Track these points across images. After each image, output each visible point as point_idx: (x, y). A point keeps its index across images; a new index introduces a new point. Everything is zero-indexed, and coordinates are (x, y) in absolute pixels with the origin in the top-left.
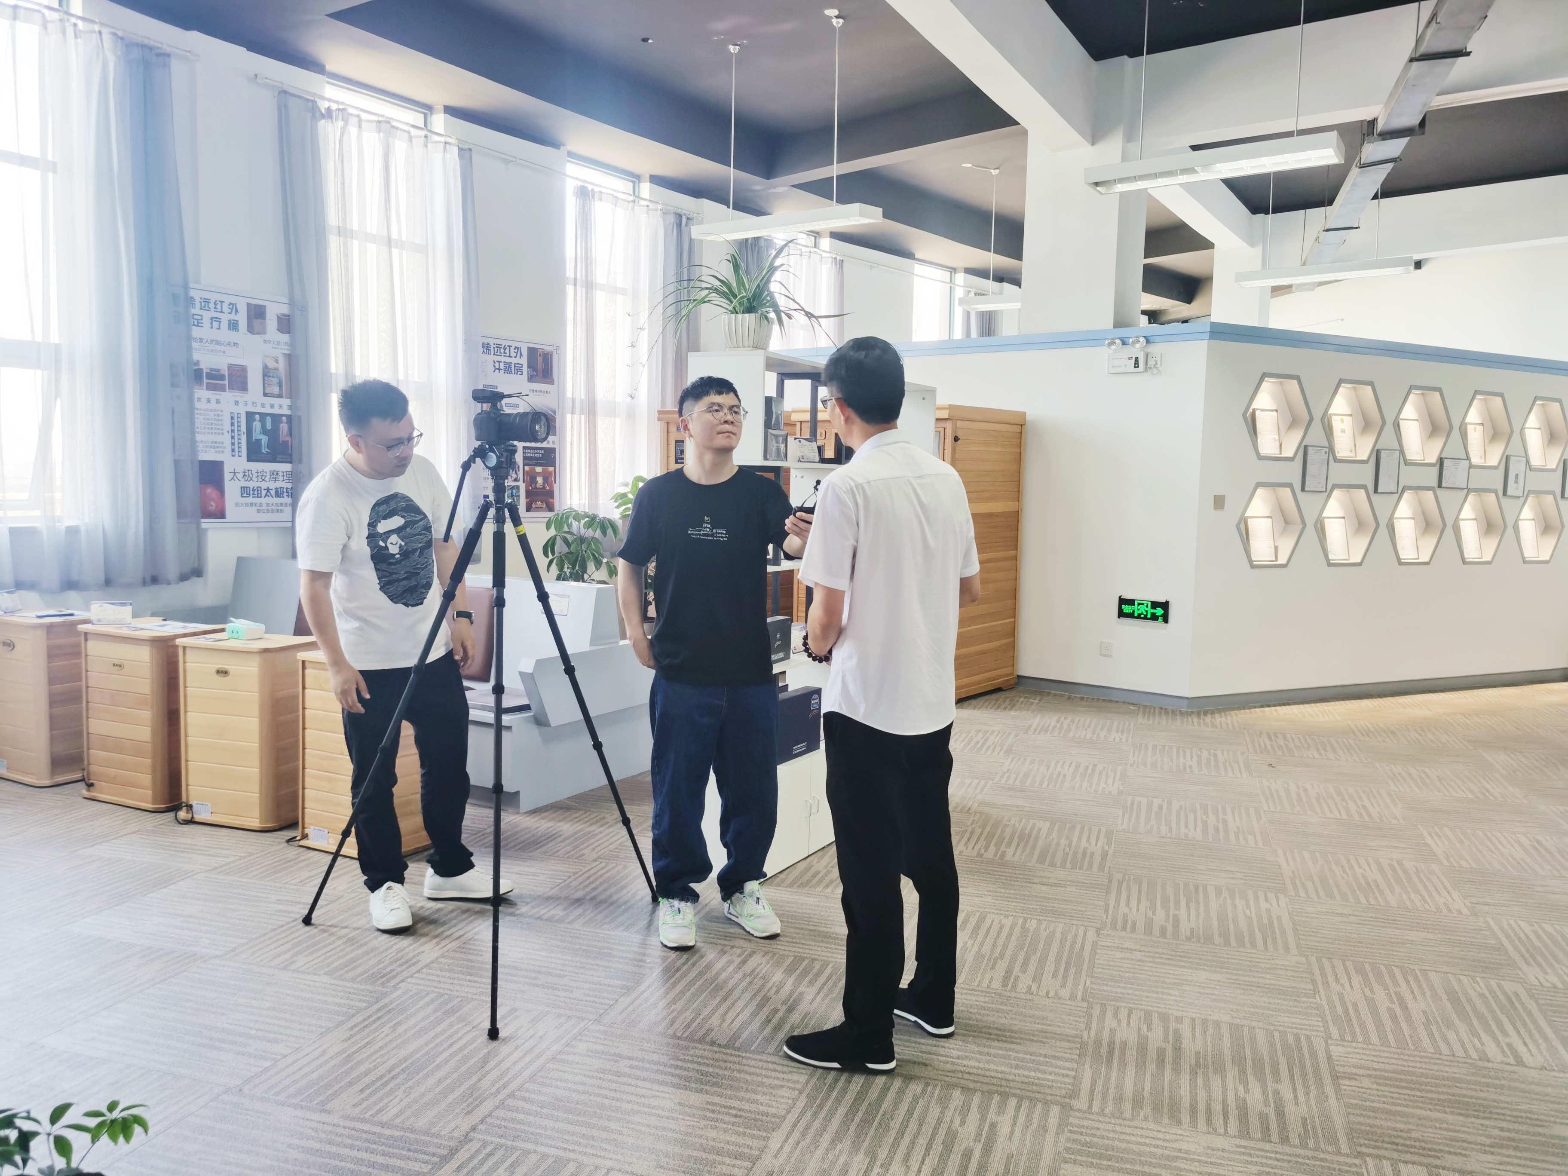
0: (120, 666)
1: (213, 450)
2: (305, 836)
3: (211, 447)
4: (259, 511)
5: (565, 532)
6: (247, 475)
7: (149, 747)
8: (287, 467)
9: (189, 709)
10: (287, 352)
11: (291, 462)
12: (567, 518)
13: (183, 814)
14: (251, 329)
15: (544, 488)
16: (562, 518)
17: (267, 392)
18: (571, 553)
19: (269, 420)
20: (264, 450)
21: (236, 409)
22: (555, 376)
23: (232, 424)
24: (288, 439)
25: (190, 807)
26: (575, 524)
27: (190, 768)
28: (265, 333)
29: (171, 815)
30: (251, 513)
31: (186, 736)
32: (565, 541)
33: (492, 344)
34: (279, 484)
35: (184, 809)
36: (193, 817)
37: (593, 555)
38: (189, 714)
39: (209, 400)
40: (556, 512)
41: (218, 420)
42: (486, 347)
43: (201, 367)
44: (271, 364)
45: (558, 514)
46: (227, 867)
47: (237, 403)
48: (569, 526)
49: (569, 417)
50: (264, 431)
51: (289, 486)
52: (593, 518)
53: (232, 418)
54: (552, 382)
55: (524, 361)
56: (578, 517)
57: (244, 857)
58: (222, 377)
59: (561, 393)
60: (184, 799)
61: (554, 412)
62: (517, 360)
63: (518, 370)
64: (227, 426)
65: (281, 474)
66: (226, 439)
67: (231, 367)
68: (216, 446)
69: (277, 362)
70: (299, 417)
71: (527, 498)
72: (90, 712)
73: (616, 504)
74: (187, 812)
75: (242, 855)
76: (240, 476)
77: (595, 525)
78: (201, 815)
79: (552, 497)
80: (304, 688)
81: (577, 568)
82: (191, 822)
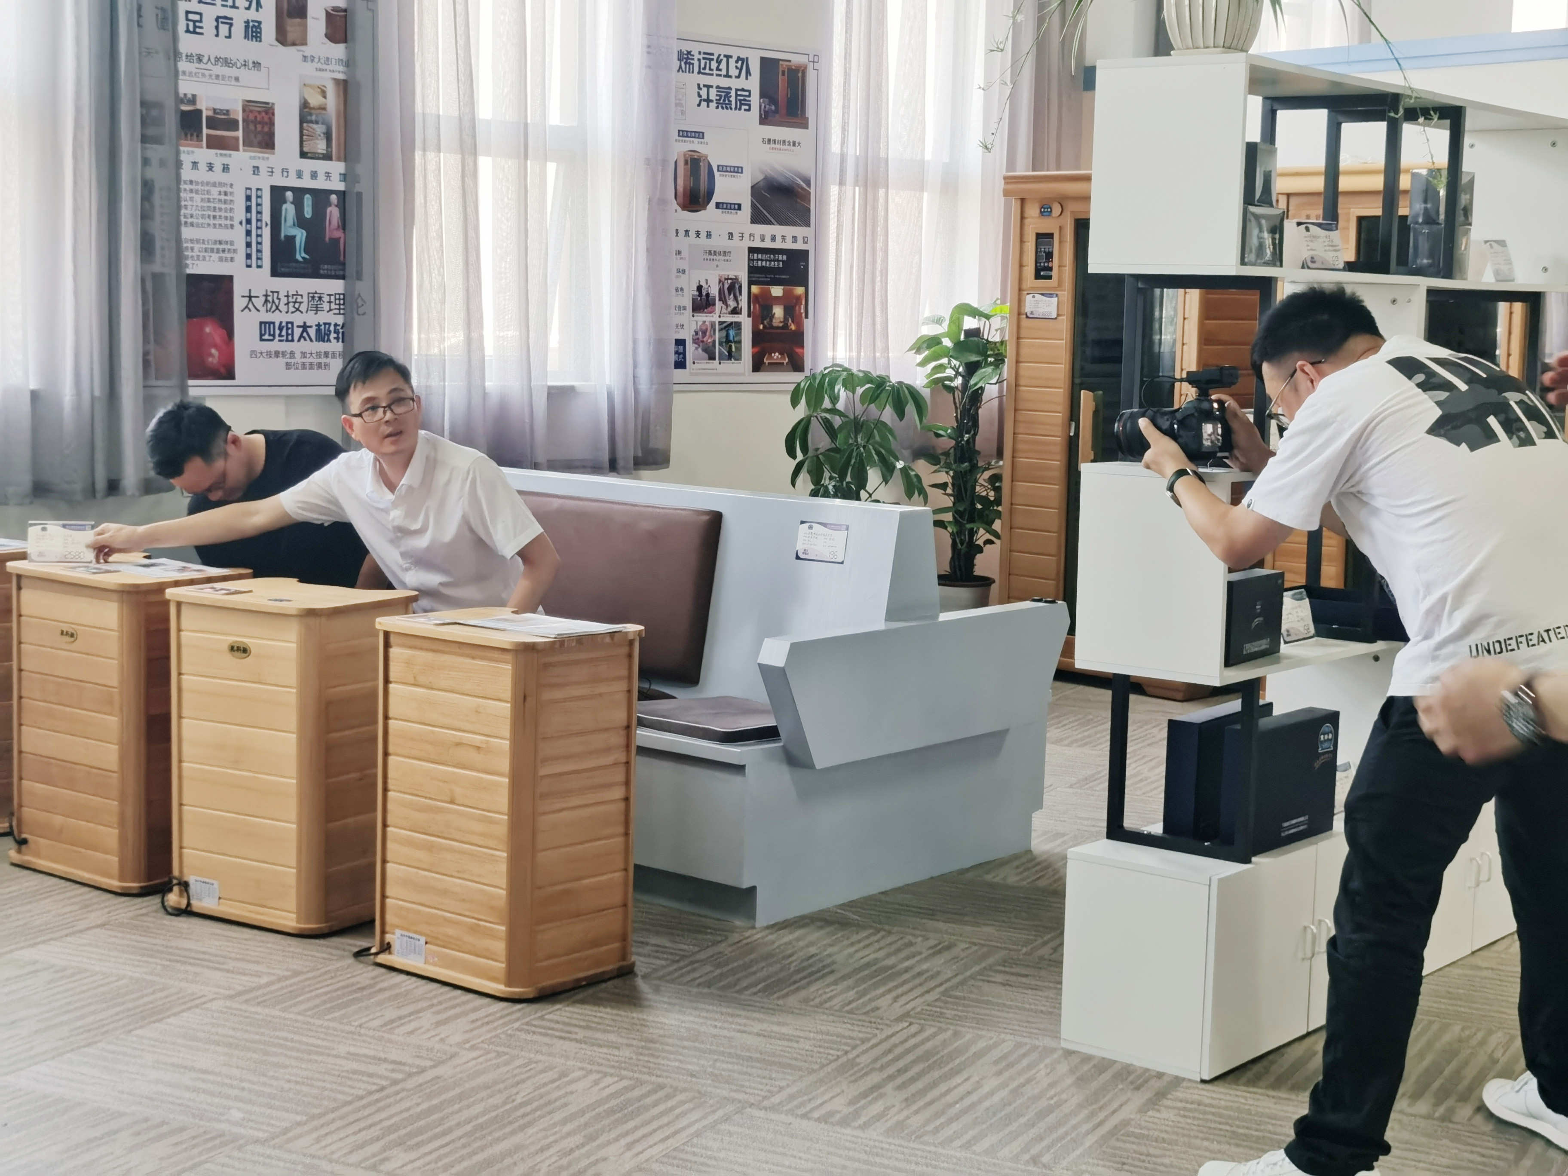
0: (72, 635)
1: (215, 256)
2: (386, 948)
3: (212, 250)
4: (288, 366)
5: (827, 411)
6: (270, 300)
7: (114, 779)
8: (336, 286)
9: (185, 713)
10: (341, 76)
11: (343, 277)
12: (832, 385)
13: (173, 898)
14: (282, 38)
15: (786, 326)
16: (822, 383)
17: (305, 149)
18: (836, 450)
19: (308, 200)
20: (300, 255)
21: (255, 182)
22: (810, 113)
23: (248, 209)
24: (339, 234)
25: (185, 886)
26: (843, 394)
27: (186, 817)
28: (304, 43)
29: (155, 900)
30: (275, 370)
31: (180, 761)
32: (828, 426)
33: (695, 53)
34: (323, 317)
35: (176, 889)
36: (189, 904)
37: (879, 454)
38: (185, 721)
39: (210, 167)
40: (807, 372)
41: (225, 202)
42: (685, 58)
43: (198, 107)
44: (315, 100)
45: (814, 376)
46: (260, 992)
47: (256, 170)
48: (834, 399)
49: (834, 190)
50: (301, 221)
51: (340, 320)
52: (880, 383)
53: (248, 198)
54: (803, 124)
55: (753, 84)
56: (851, 382)
57: (286, 978)
58: (232, 125)
59: (819, 146)
60: (176, 872)
61: (808, 182)
62: (741, 83)
63: (743, 102)
64: (240, 214)
65: (326, 299)
66: (238, 236)
67: (248, 105)
68: (222, 248)
69: (324, 94)
70: (359, 195)
71: (754, 345)
72: (23, 715)
73: (919, 358)
74: (181, 895)
75: (282, 973)
76: (259, 302)
77: (884, 396)
78: (204, 903)
79: (802, 346)
80: (387, 681)
81: (848, 479)
82: (187, 912)
